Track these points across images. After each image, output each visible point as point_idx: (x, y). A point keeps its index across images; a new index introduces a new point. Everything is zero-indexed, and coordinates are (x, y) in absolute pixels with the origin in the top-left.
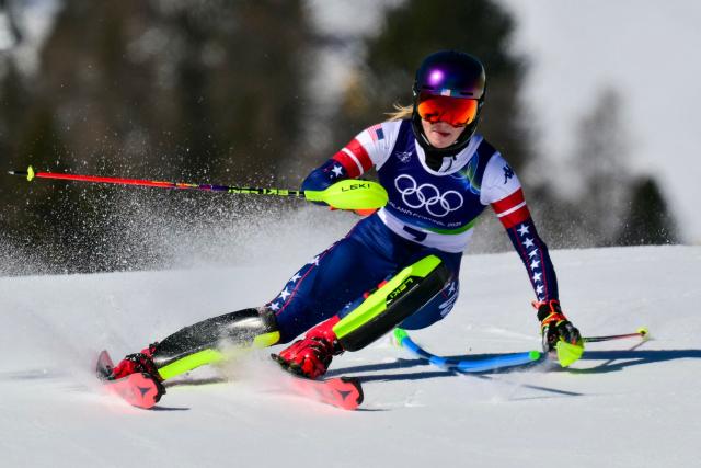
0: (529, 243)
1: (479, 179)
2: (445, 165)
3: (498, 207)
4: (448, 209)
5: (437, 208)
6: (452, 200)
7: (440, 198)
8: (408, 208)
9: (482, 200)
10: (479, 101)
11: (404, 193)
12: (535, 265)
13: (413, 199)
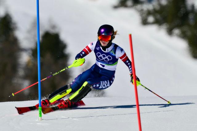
0: (129, 64)
1: (115, 53)
2: (107, 50)
3: (121, 58)
4: (109, 60)
5: (106, 59)
6: (109, 58)
7: (107, 57)
8: (100, 60)
9: (116, 58)
10: (112, 36)
11: (99, 57)
12: (130, 66)
13: (101, 58)
